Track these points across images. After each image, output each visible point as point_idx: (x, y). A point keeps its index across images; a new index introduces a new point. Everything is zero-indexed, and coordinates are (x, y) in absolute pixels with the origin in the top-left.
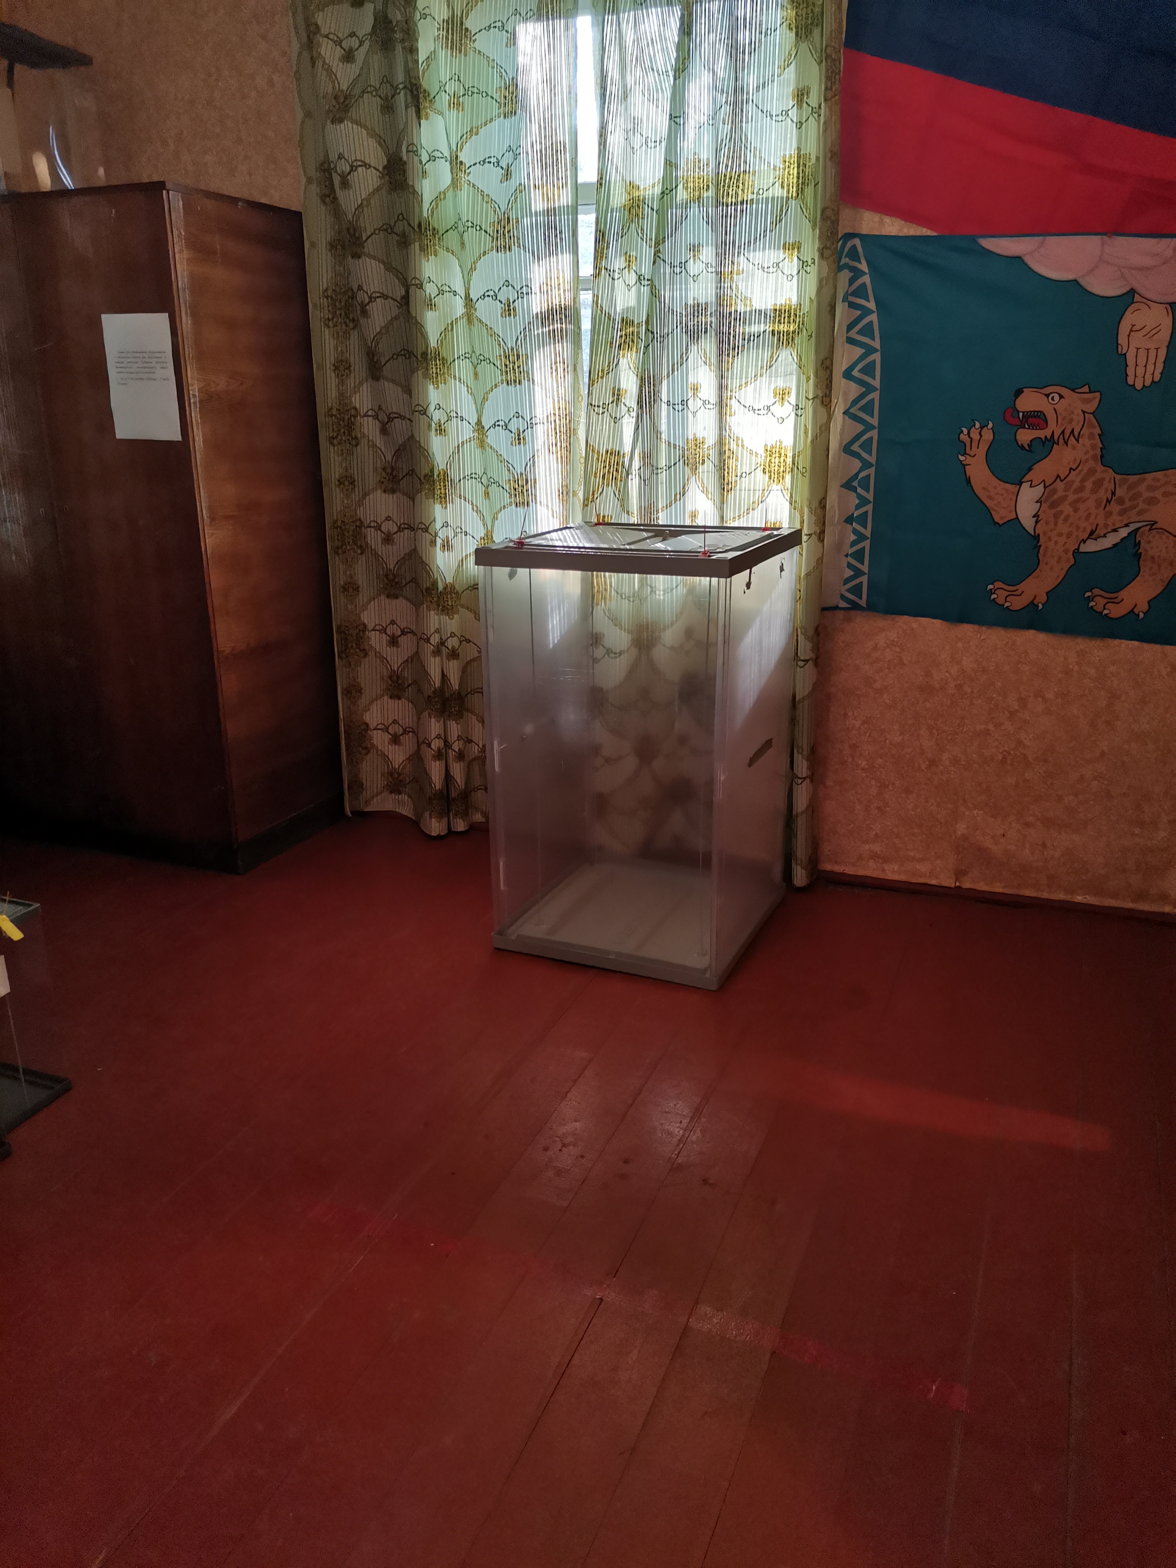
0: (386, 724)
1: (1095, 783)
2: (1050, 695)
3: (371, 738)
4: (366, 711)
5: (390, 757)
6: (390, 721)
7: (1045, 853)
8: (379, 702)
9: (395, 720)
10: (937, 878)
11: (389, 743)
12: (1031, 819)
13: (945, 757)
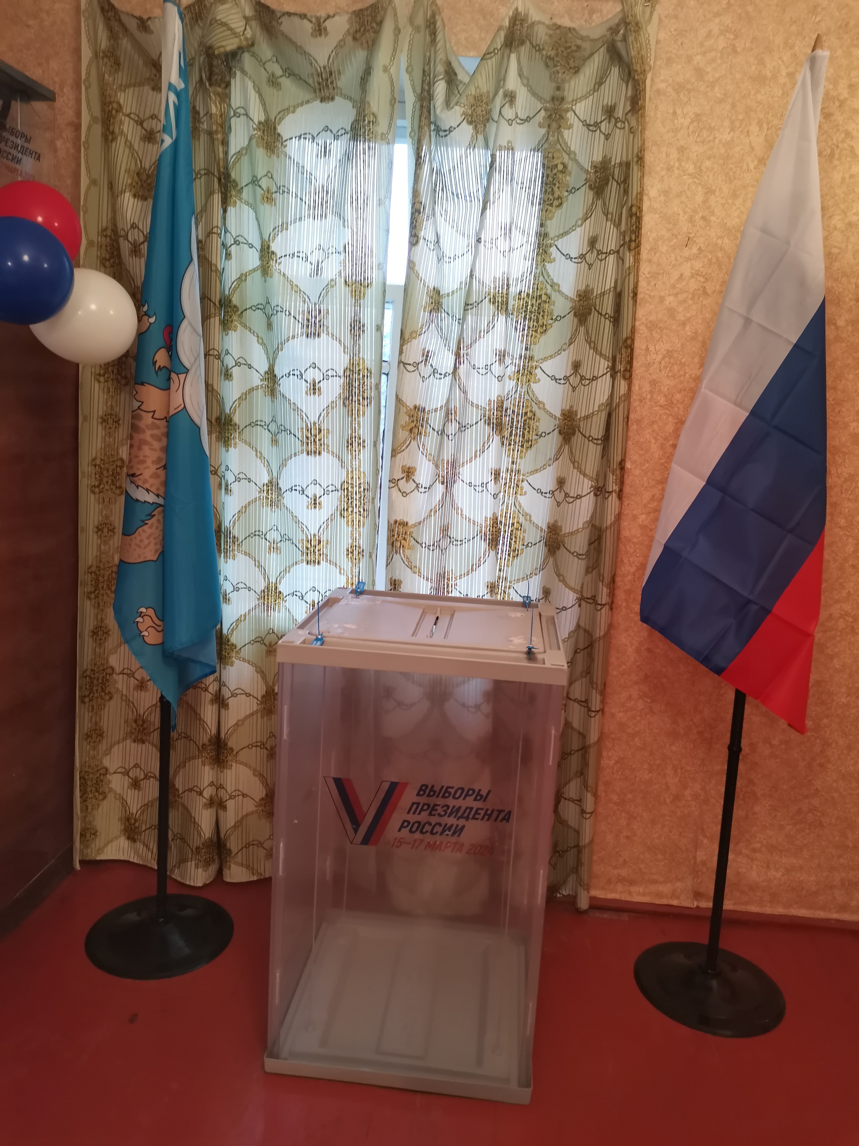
0: (127, 767)
1: (810, 815)
2: (775, 742)
3: (109, 782)
4: (106, 755)
5: (128, 802)
6: (131, 765)
7: (769, 874)
8: (121, 745)
9: (137, 764)
10: (678, 898)
11: (128, 787)
12: (758, 845)
13: (687, 792)
